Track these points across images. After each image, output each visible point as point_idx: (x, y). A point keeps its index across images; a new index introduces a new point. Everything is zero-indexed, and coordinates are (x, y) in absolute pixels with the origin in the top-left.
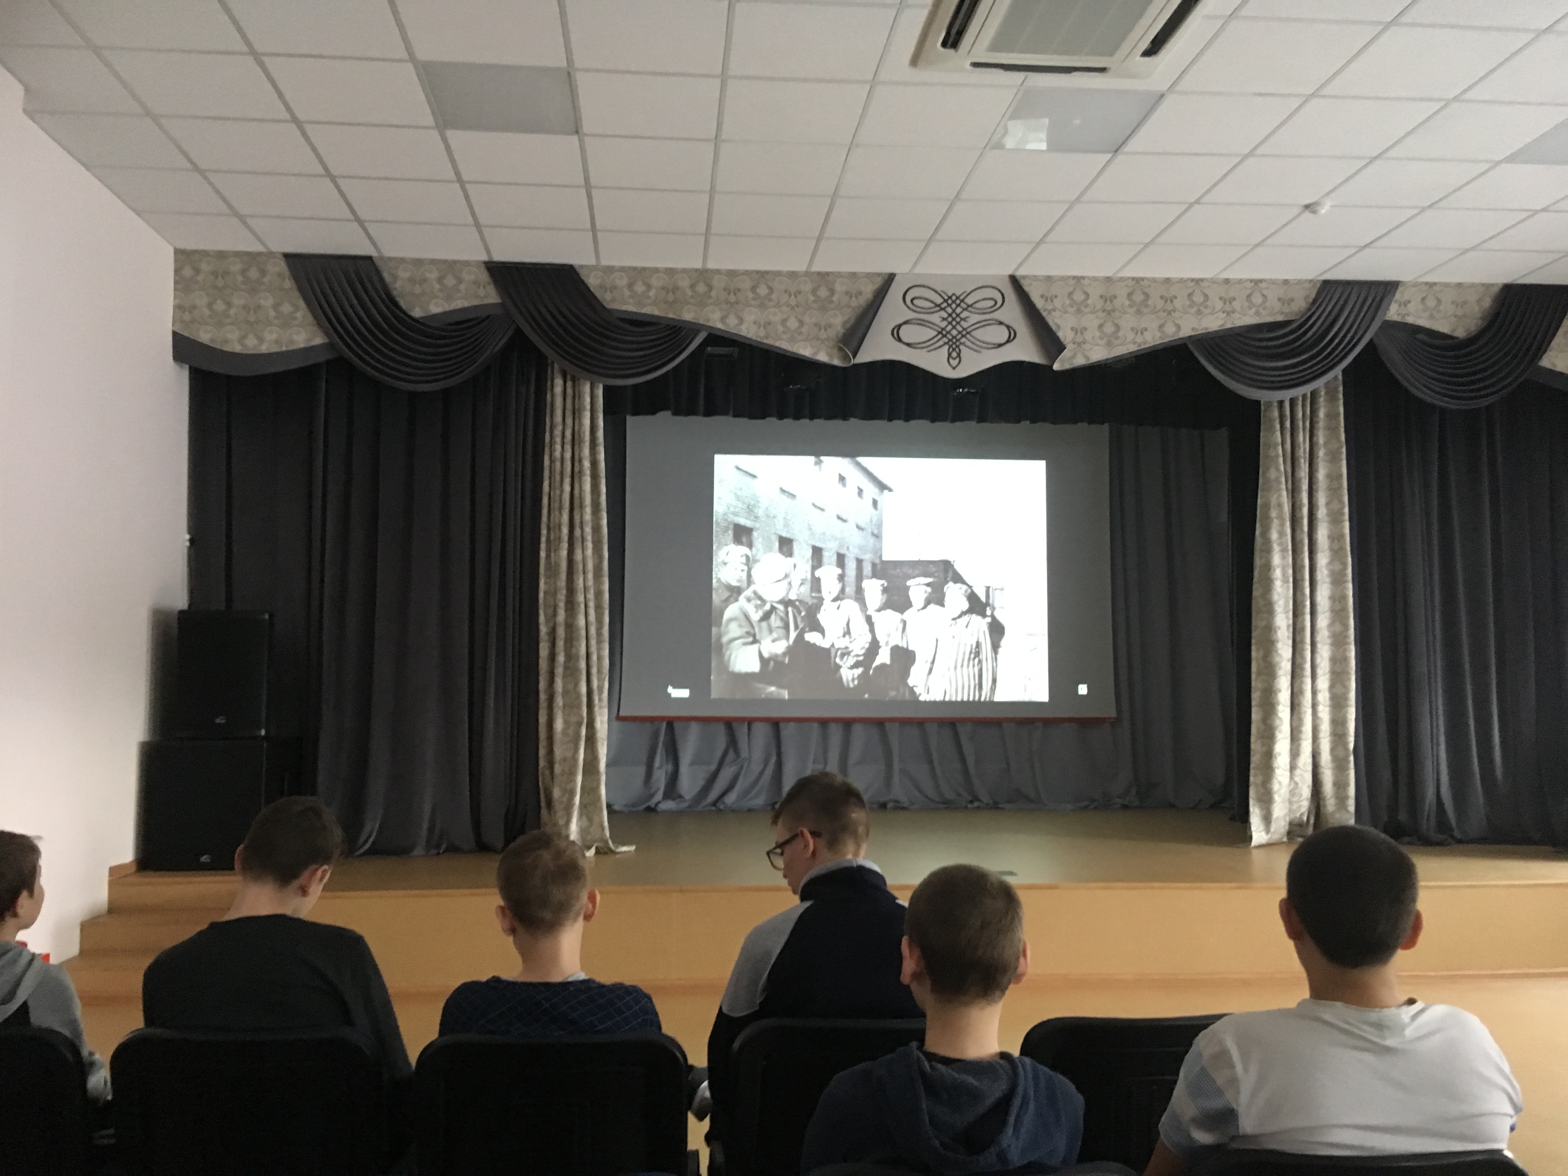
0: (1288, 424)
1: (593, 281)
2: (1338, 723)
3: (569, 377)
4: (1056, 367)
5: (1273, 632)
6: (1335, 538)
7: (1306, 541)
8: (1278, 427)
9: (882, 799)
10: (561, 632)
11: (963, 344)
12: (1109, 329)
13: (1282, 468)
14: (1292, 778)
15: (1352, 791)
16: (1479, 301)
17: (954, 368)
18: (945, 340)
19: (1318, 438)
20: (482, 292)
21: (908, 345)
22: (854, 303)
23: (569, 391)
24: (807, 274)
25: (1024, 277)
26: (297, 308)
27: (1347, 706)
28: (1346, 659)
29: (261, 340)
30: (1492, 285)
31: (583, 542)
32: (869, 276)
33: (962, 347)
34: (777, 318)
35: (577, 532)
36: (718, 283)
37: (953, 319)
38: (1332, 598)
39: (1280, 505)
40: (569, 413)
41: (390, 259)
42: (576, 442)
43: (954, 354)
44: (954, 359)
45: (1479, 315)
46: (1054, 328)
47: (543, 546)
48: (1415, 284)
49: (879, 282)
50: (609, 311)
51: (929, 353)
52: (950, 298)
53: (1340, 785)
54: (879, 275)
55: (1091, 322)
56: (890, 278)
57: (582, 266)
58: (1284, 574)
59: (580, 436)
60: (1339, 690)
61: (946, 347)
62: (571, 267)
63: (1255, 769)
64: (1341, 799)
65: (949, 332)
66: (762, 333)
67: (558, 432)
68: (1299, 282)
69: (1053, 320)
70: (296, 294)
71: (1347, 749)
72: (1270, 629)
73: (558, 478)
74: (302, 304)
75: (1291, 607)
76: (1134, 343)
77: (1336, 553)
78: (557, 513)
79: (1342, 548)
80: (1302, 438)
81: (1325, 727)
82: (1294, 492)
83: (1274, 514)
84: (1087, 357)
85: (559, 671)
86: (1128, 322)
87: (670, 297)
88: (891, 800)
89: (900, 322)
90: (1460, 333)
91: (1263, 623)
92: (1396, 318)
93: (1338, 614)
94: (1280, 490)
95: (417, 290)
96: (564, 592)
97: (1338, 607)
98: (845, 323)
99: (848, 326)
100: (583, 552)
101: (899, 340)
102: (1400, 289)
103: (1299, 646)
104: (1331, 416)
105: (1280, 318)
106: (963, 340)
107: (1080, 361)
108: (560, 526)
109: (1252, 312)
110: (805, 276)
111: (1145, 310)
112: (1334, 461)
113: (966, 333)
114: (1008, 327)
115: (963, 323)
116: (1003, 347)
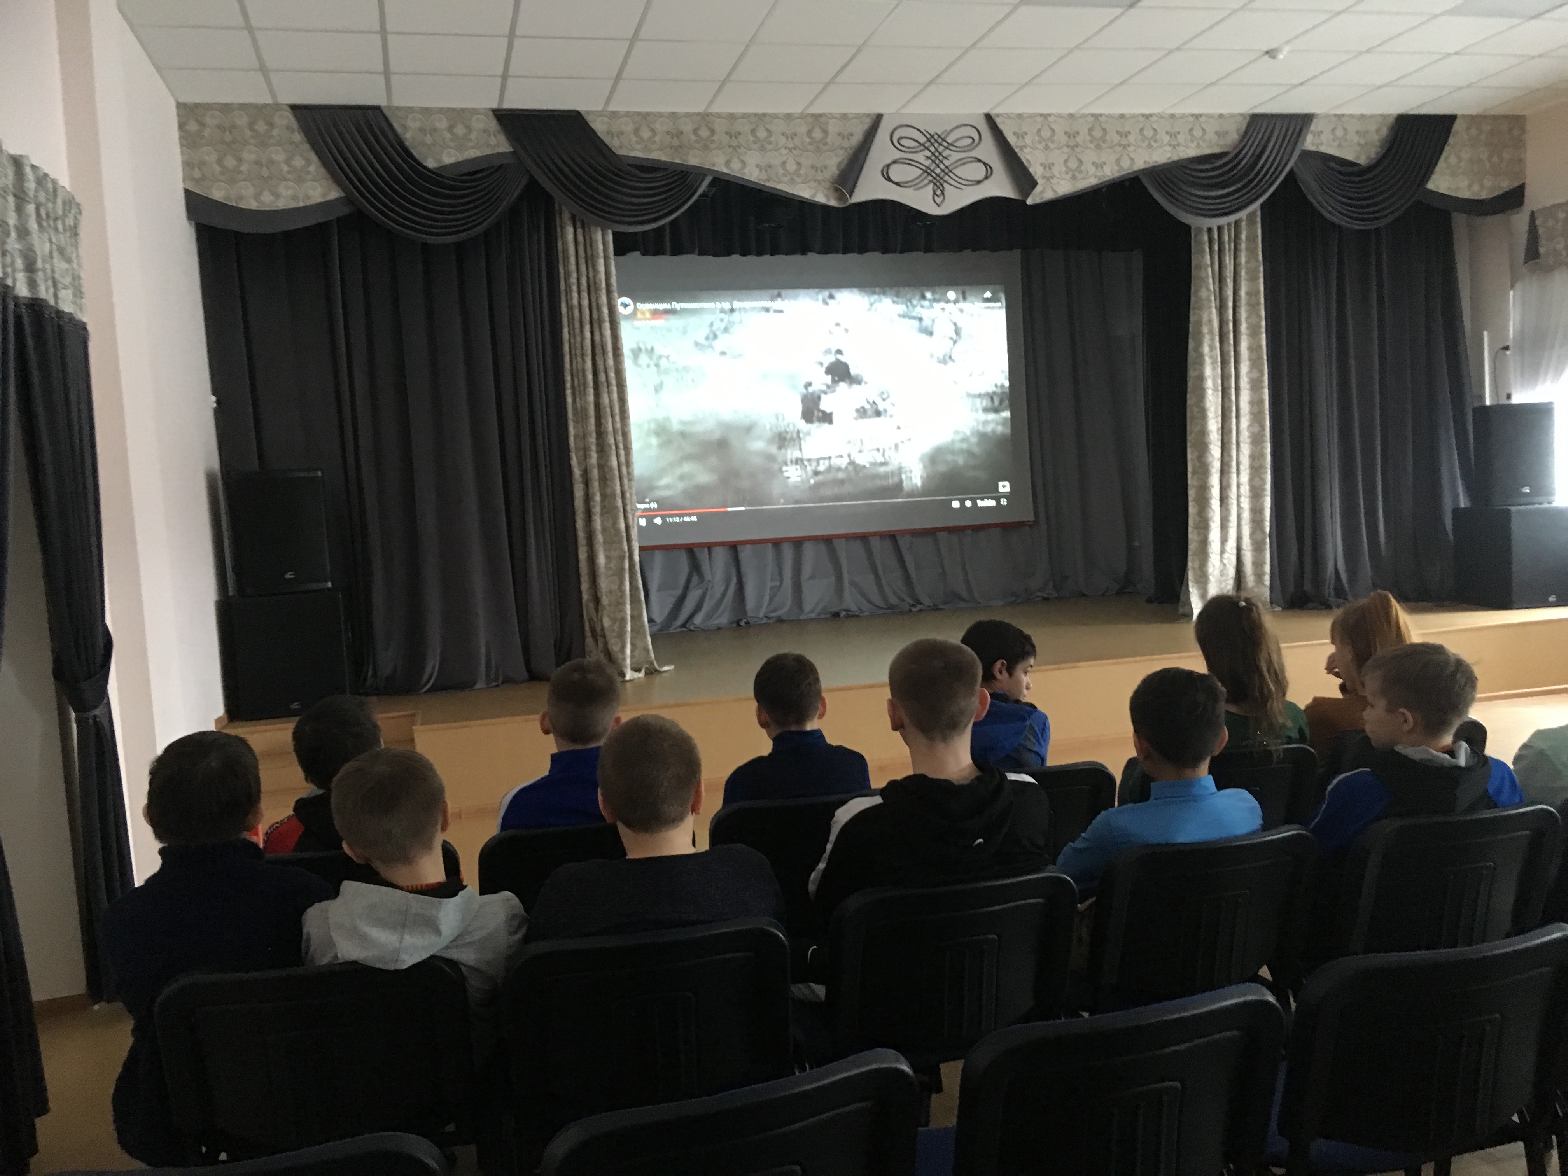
0: (1216, 248)
1: (599, 126)
2: (1256, 511)
3: (579, 224)
4: (1029, 202)
5: (1206, 436)
6: (1254, 349)
7: (1232, 353)
8: (1207, 250)
9: (835, 609)
10: (595, 473)
11: (946, 182)
12: (1073, 164)
13: (1212, 289)
14: (1221, 561)
15: (1267, 568)
16: (1378, 131)
17: (938, 205)
18: (930, 178)
19: (1240, 259)
20: (493, 141)
21: (897, 184)
22: (846, 144)
23: (580, 238)
24: (802, 116)
25: (998, 115)
26: (308, 162)
27: (1265, 496)
28: (1263, 455)
29: (277, 195)
30: (1389, 115)
31: (608, 387)
32: (858, 116)
33: (945, 185)
34: (777, 161)
35: (602, 377)
36: (720, 127)
37: (937, 157)
38: (1252, 403)
39: (1210, 321)
40: (582, 261)
41: (398, 108)
42: (592, 289)
43: (939, 192)
44: (939, 196)
45: (1378, 144)
46: (1026, 163)
47: (569, 392)
48: (1327, 116)
49: (867, 124)
50: (618, 157)
51: (917, 192)
52: (932, 137)
53: (1258, 564)
54: (868, 115)
55: (1058, 157)
56: (878, 119)
57: (588, 112)
58: (1214, 384)
59: (595, 283)
60: (1257, 482)
61: (931, 185)
62: (578, 113)
63: (1191, 555)
64: (1259, 576)
65: (933, 171)
66: (764, 176)
67: (573, 280)
68: (1232, 116)
69: (1025, 156)
70: (306, 146)
71: (1263, 532)
72: (1203, 433)
73: (577, 325)
74: (313, 156)
75: (1220, 412)
76: (1095, 177)
77: (1255, 364)
78: (579, 359)
79: (1260, 358)
80: (1229, 261)
81: (1246, 515)
82: (1221, 308)
83: (1205, 330)
84: (1054, 190)
85: (597, 510)
86: (1090, 156)
87: (676, 142)
88: (844, 610)
89: (888, 161)
90: (1363, 161)
91: (1198, 428)
92: (1312, 148)
93: (1256, 417)
94: (1210, 307)
95: (428, 139)
96: (594, 435)
97: (1256, 410)
98: (840, 164)
99: (843, 166)
100: (609, 397)
101: (889, 179)
102: (1315, 121)
103: (1227, 445)
104: (1251, 238)
105: (1217, 150)
106: (946, 178)
107: (1049, 195)
108: (584, 371)
109: (1194, 145)
110: (798, 118)
111: (1104, 145)
112: (1253, 279)
113: (948, 171)
114: (985, 164)
115: (945, 162)
116: (981, 184)
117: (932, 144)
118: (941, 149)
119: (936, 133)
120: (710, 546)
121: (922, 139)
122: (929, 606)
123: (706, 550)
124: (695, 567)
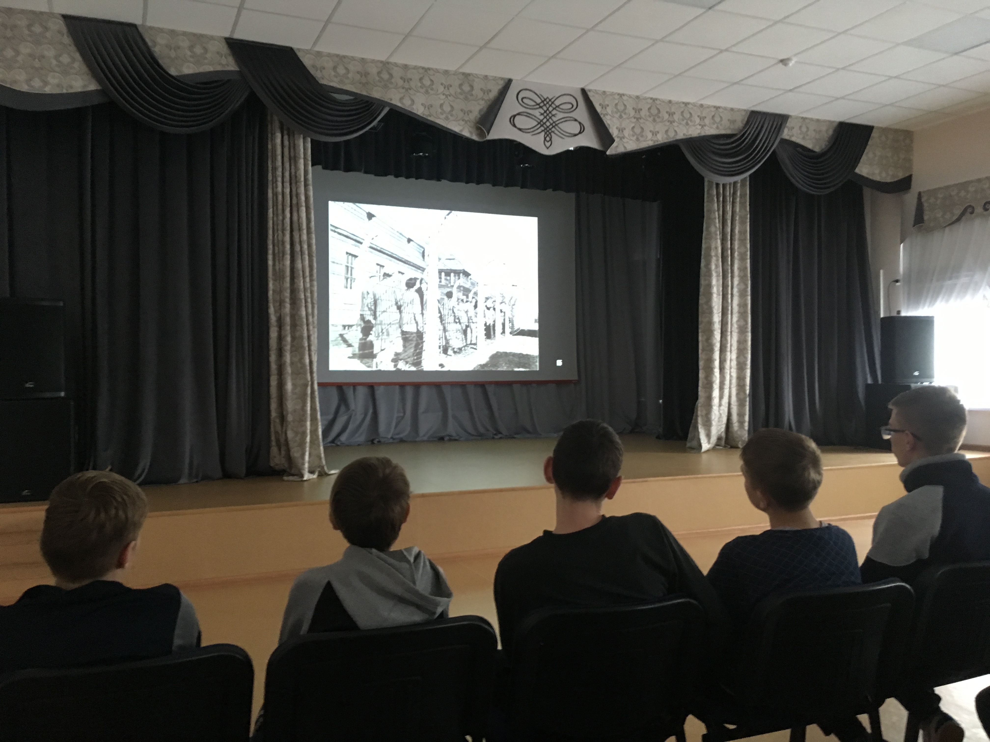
0: (721, 199)
1: (307, 61)
2: (741, 378)
3: (285, 132)
4: (608, 153)
5: (712, 325)
6: (742, 269)
7: (730, 271)
8: (716, 200)
9: (442, 434)
10: (288, 319)
11: (553, 132)
12: (638, 130)
13: (718, 226)
14: (719, 411)
15: (747, 418)
16: (827, 131)
17: (548, 148)
18: (542, 128)
19: (736, 209)
20: (224, 61)
21: (520, 129)
22: (486, 98)
23: (286, 143)
24: (456, 73)
25: (590, 91)
27: (746, 369)
28: (746, 341)
30: (833, 122)
31: (302, 255)
32: (495, 79)
33: (552, 134)
34: (436, 103)
35: (297, 248)
36: (397, 73)
37: (547, 114)
38: (739, 305)
39: (716, 248)
40: (286, 159)
41: (150, 28)
42: (293, 181)
43: (548, 139)
44: (548, 142)
45: (827, 139)
46: (607, 125)
47: (270, 257)
48: (797, 118)
49: (501, 84)
50: (322, 86)
51: (532, 136)
52: (545, 100)
53: (741, 415)
54: (502, 79)
55: (628, 124)
56: (509, 82)
57: (299, 50)
58: (718, 291)
59: (296, 177)
60: (742, 359)
61: (543, 133)
62: (291, 49)
63: (701, 407)
64: (741, 423)
65: (545, 123)
66: (427, 113)
67: (279, 173)
68: (739, 110)
69: (607, 120)
71: (745, 394)
72: (710, 323)
73: (280, 207)
75: (721, 310)
76: (652, 141)
77: (742, 278)
78: (280, 232)
79: (746, 276)
80: (729, 208)
81: (734, 381)
82: (723, 240)
83: (713, 254)
84: (625, 147)
85: (288, 348)
86: (649, 126)
87: (364, 80)
88: (447, 435)
89: (515, 113)
90: (817, 149)
91: (707, 319)
92: (787, 137)
93: (742, 315)
94: (716, 239)
95: (173, 54)
96: (289, 291)
97: (742, 311)
98: (480, 111)
99: (482, 113)
100: (302, 263)
101: (514, 125)
102: (790, 120)
103: (724, 333)
104: (743, 196)
105: (729, 132)
106: (553, 129)
107: (622, 150)
108: (283, 243)
109: (715, 126)
110: (454, 75)
111: (658, 120)
112: (743, 223)
113: (555, 125)
114: (580, 123)
115: (553, 118)
116: (577, 137)
117: (545, 105)
118: (551, 109)
119: (548, 98)
120: (354, 386)
121: (539, 101)
122: (506, 436)
123: (352, 388)
124: (343, 400)
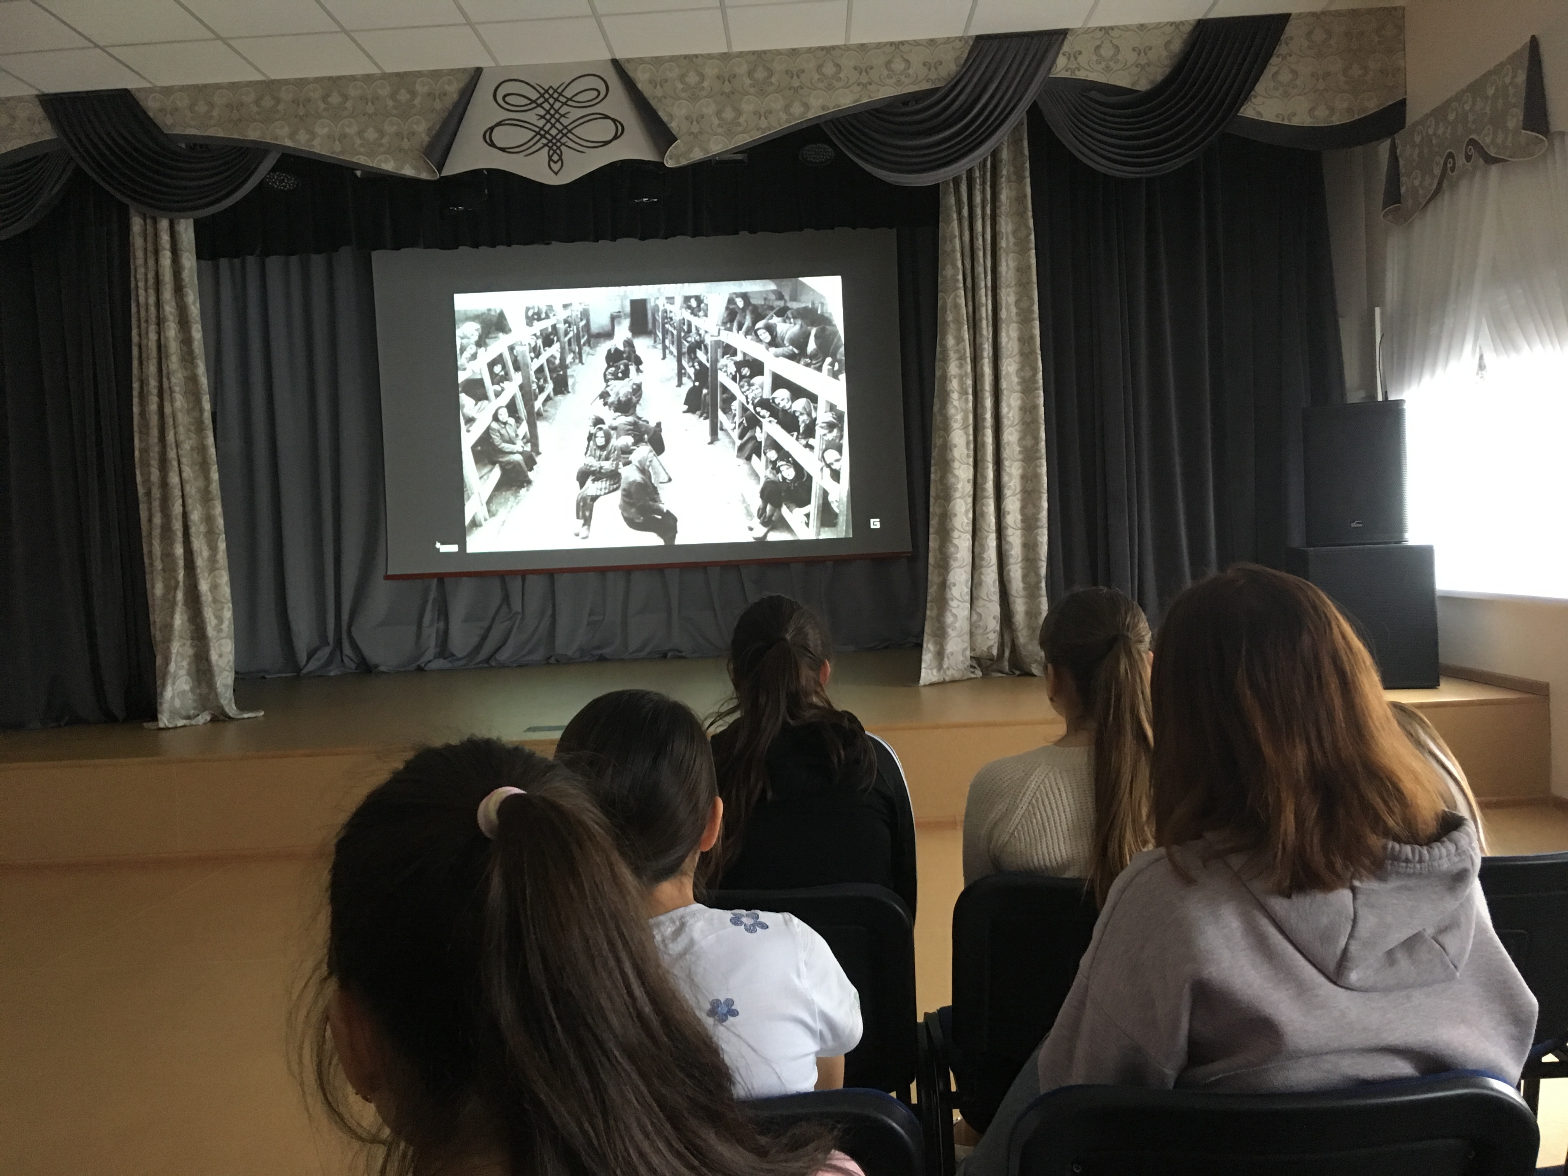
0: (966, 212)
3: (147, 214)
4: (667, 164)
6: (1023, 342)
8: (955, 216)
9: (663, 649)
11: (564, 144)
12: (728, 114)
13: (959, 264)
14: (972, 609)
17: (556, 174)
18: (544, 141)
19: (1000, 226)
20: (36, 129)
21: (503, 150)
22: (438, 105)
23: (149, 231)
24: (385, 76)
25: (628, 61)
32: (452, 72)
33: (563, 148)
34: (352, 130)
36: (286, 95)
37: (552, 116)
38: (1021, 409)
39: (956, 306)
43: (555, 158)
44: (556, 162)
45: (1167, 62)
46: (665, 119)
48: (1087, 31)
49: (465, 79)
51: (526, 158)
52: (547, 91)
53: (1032, 614)
54: (464, 70)
55: (708, 108)
56: (477, 74)
57: (137, 90)
60: (1030, 510)
61: (547, 149)
62: (127, 92)
63: (931, 601)
65: (547, 132)
66: (339, 148)
69: (665, 108)
71: (1038, 575)
76: (757, 129)
83: (950, 317)
84: (705, 149)
86: (750, 104)
87: (235, 116)
89: (493, 123)
90: (1143, 86)
92: (1064, 74)
94: (957, 289)
96: (157, 448)
98: (431, 130)
101: (492, 145)
102: (1069, 38)
105: (923, 87)
106: (564, 140)
107: (697, 155)
110: (380, 79)
111: (769, 89)
113: (566, 131)
114: (614, 121)
115: (562, 120)
116: (609, 145)
117: (546, 100)
118: (557, 105)
119: (551, 87)
120: (524, 574)
121: (534, 95)
123: (520, 578)
